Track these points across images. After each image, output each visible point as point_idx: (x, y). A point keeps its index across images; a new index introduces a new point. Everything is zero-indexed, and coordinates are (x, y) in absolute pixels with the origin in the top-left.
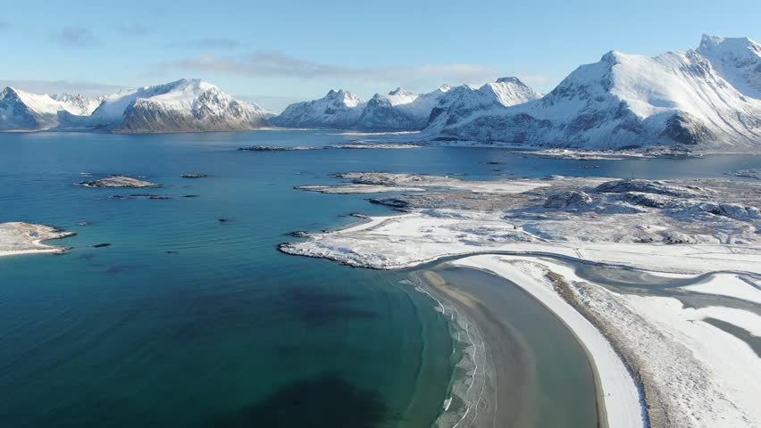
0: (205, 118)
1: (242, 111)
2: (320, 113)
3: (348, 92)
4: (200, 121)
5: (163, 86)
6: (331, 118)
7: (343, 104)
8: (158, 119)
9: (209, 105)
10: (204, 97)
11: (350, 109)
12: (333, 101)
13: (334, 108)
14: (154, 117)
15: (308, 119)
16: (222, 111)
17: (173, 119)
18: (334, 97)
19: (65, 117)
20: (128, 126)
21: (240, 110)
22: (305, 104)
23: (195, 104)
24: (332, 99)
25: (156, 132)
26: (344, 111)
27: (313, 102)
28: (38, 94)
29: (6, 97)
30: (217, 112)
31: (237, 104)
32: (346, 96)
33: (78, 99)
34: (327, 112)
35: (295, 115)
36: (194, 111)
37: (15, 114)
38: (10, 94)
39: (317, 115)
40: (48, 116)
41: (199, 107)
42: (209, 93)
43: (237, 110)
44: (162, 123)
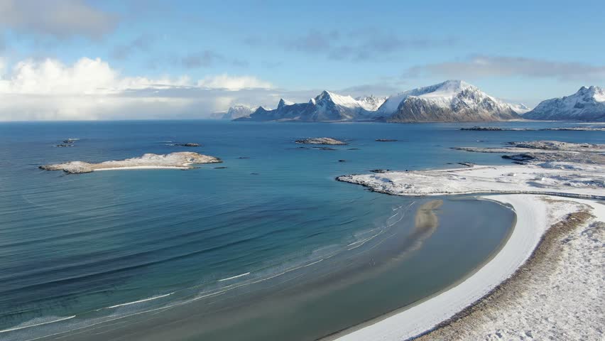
0: (461, 111)
1: (494, 106)
2: (569, 107)
3: (598, 88)
4: (457, 114)
5: (431, 87)
6: (579, 112)
7: (592, 99)
8: (422, 112)
9: (466, 101)
10: (463, 94)
11: (599, 104)
12: (583, 96)
13: (584, 102)
14: (419, 110)
15: (557, 113)
16: (476, 105)
17: (435, 111)
18: (585, 93)
19: (360, 112)
20: (398, 117)
21: (492, 104)
22: (557, 100)
23: (454, 100)
24: (583, 94)
25: (420, 121)
26: (594, 105)
27: (564, 98)
28: (344, 96)
29: (323, 97)
30: (472, 107)
31: (490, 100)
32: (597, 91)
33: (371, 98)
34: (576, 106)
35: (546, 109)
36: (452, 106)
37: (327, 109)
38: (326, 95)
39: (566, 109)
40: (348, 111)
41: (457, 102)
42: (467, 91)
43: (489, 105)
44: (425, 115)
